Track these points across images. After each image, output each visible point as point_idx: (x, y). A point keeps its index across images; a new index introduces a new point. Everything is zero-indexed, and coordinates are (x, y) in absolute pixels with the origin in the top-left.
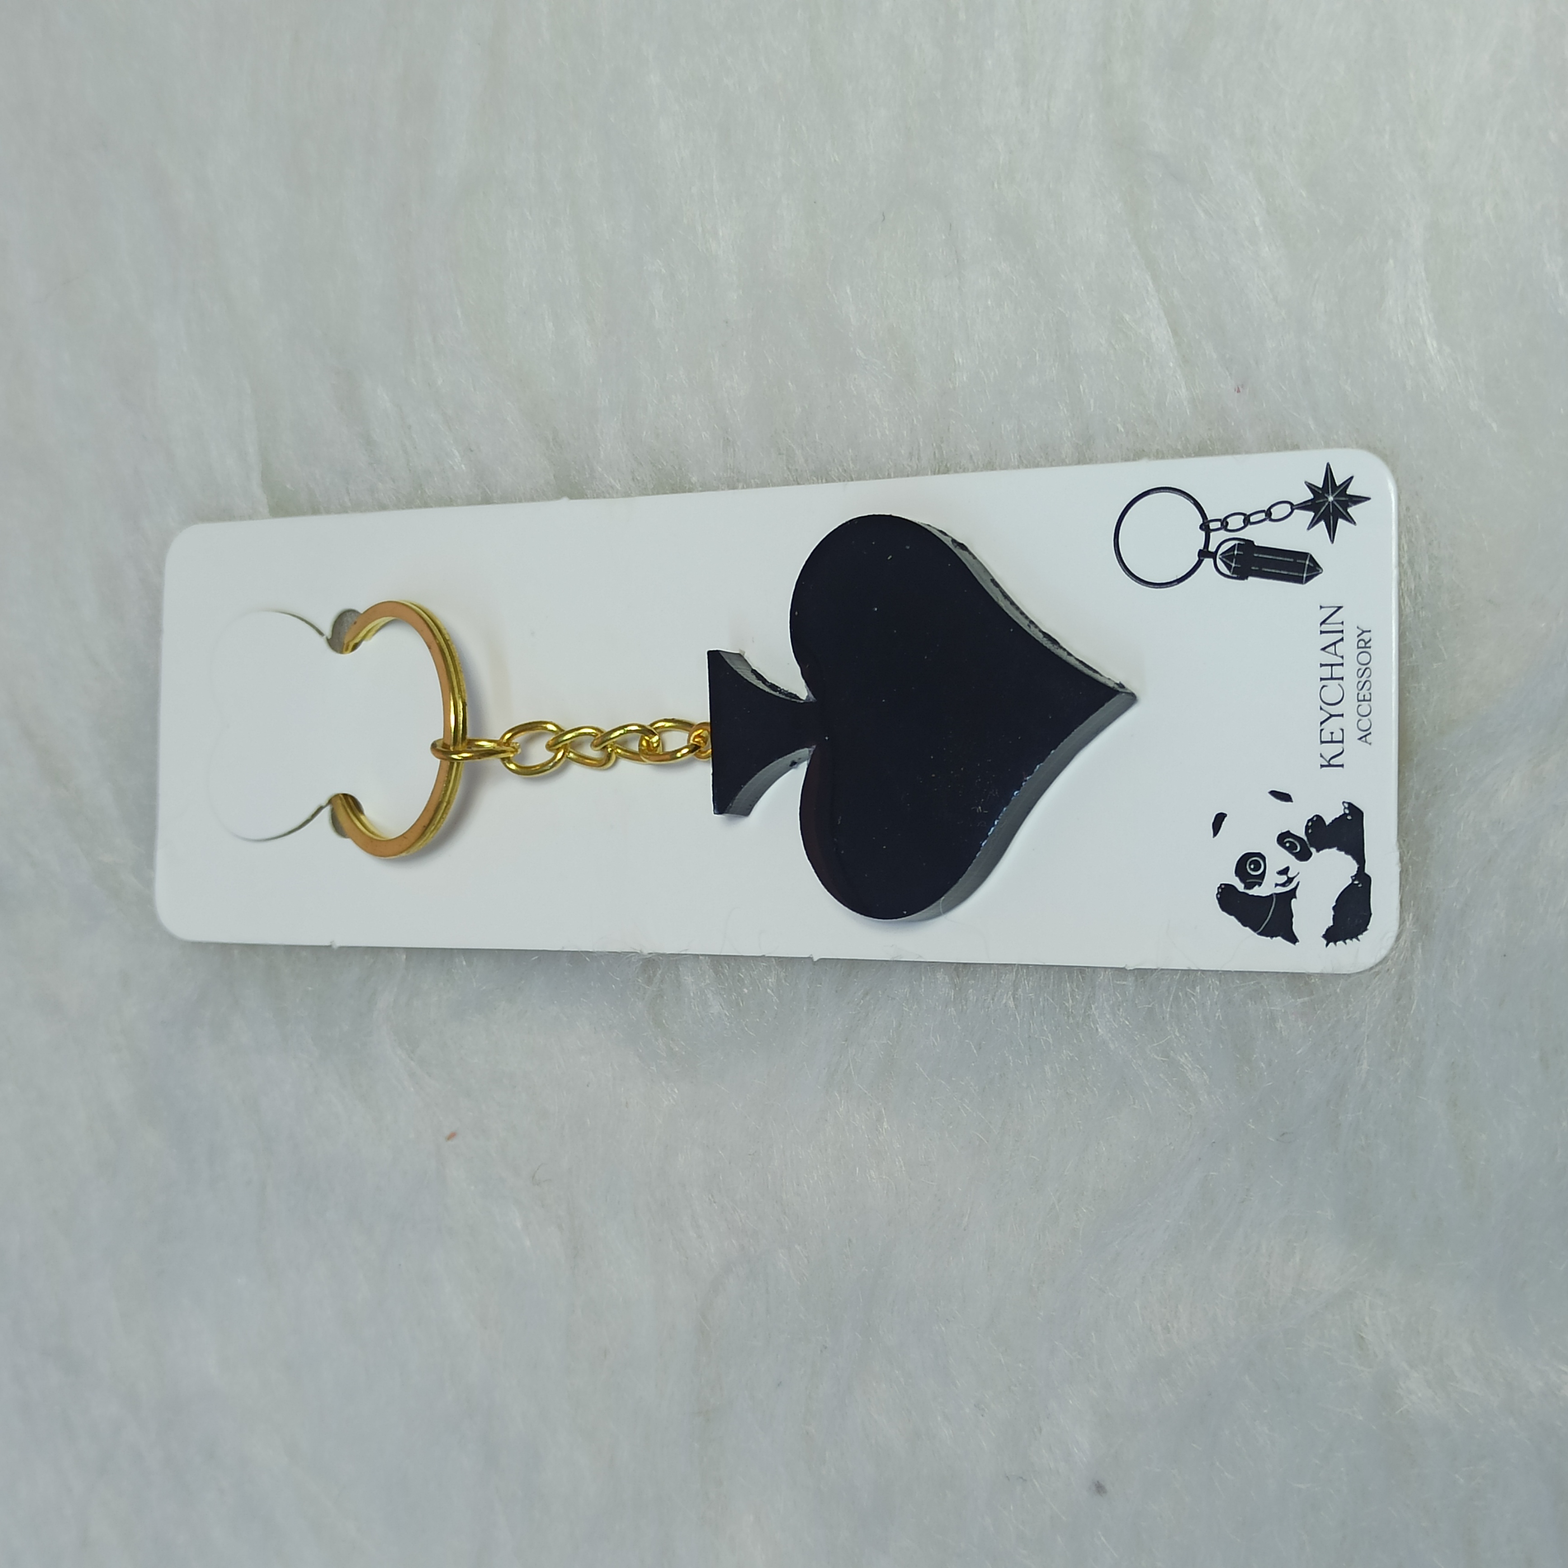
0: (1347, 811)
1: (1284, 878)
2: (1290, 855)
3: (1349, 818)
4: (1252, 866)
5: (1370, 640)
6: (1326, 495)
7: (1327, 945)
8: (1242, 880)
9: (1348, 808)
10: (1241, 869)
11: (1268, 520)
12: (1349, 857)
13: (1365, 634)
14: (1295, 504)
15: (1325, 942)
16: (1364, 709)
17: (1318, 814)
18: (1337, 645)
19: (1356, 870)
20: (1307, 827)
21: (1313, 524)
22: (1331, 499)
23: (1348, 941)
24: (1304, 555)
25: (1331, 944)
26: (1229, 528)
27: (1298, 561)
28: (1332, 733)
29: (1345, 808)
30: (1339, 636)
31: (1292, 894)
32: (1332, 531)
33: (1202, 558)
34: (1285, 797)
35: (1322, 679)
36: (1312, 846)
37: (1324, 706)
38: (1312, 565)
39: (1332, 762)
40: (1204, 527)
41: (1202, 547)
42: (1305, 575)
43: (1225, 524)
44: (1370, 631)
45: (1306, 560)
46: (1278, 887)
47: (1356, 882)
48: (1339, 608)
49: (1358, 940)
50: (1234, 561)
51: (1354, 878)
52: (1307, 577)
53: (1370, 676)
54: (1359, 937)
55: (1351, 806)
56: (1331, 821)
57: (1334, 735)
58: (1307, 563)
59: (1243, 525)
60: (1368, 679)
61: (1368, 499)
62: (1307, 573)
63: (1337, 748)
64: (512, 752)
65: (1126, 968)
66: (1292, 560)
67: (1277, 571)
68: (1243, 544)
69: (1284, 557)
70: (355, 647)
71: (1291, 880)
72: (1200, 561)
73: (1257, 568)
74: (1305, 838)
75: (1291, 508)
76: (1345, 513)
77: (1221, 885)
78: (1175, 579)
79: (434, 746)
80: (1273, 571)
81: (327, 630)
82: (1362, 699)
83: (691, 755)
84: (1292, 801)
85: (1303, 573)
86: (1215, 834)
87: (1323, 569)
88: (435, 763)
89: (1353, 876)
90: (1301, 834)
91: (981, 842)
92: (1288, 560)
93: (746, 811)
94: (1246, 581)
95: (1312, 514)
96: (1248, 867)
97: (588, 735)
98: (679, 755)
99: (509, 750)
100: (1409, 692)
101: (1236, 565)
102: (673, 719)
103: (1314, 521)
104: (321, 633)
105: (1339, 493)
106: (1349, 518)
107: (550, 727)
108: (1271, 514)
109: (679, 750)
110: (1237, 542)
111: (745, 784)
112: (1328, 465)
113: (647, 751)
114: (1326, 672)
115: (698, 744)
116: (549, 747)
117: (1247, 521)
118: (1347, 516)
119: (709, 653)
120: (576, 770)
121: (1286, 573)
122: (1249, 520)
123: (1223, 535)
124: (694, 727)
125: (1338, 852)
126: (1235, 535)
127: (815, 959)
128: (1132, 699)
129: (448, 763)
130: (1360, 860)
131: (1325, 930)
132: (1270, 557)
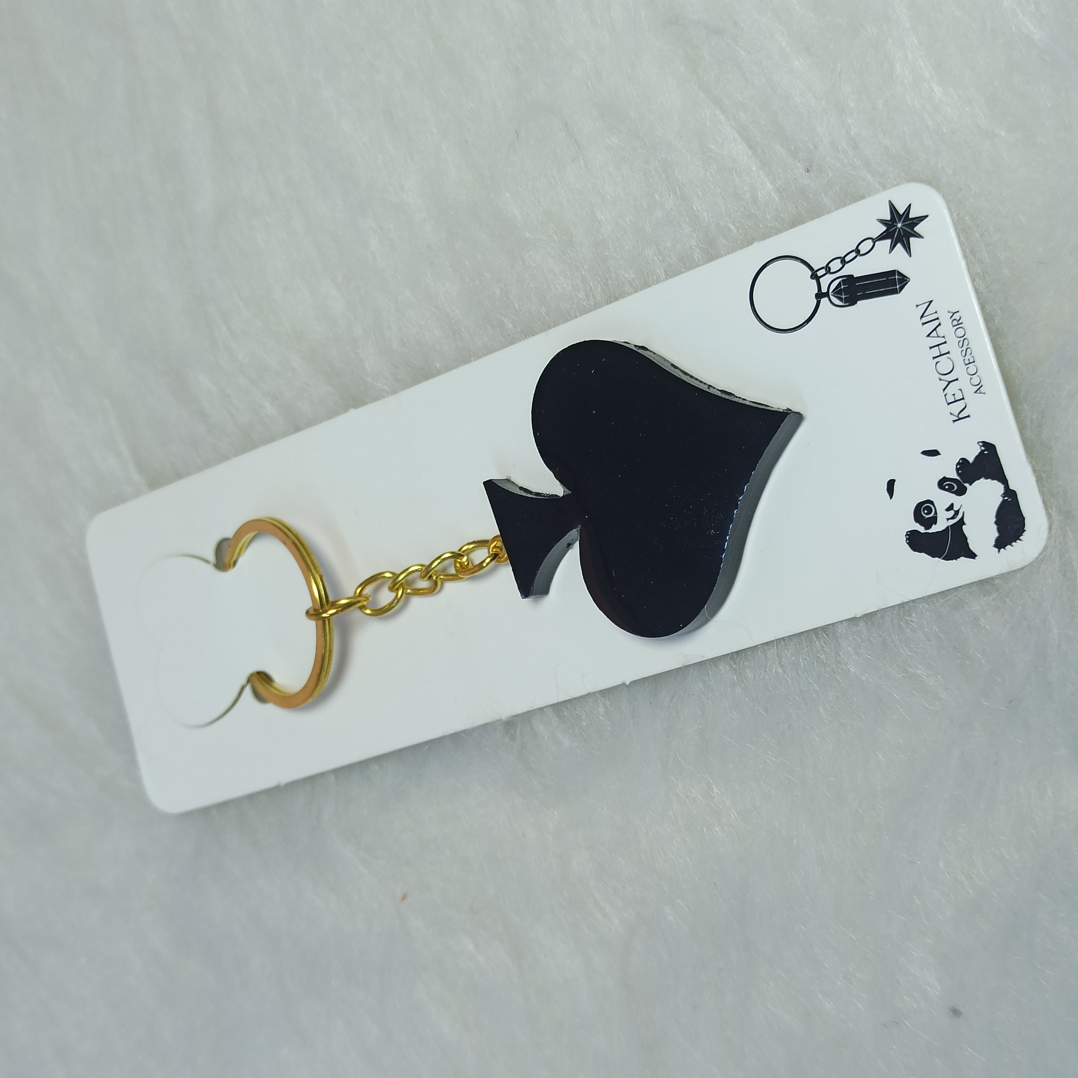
0: (983, 448)
1: (951, 513)
2: (951, 494)
3: (986, 452)
4: (926, 511)
5: (960, 318)
6: (895, 224)
7: (999, 551)
8: (921, 524)
9: (982, 446)
10: (918, 517)
11: (858, 257)
12: (995, 481)
13: (955, 314)
14: (874, 238)
15: (997, 550)
16: (972, 369)
17: (962, 457)
18: (937, 329)
19: (1003, 489)
20: (957, 470)
21: (892, 247)
22: (899, 225)
23: (1013, 544)
24: (893, 272)
25: (1002, 550)
26: (831, 271)
27: (889, 278)
28: (954, 395)
29: (981, 446)
30: (936, 323)
31: (962, 522)
32: (907, 248)
33: (819, 299)
34: (934, 453)
35: (934, 358)
36: (965, 482)
37: (943, 377)
38: (901, 278)
39: (961, 416)
40: (813, 277)
41: (817, 292)
42: (898, 287)
43: (828, 269)
44: (958, 312)
45: (895, 276)
46: (950, 520)
47: (1006, 498)
48: (932, 301)
49: (1021, 540)
50: (843, 293)
51: (1003, 496)
52: (899, 288)
53: (968, 345)
54: (1021, 538)
55: (985, 444)
56: (973, 459)
57: (955, 395)
58: (897, 277)
59: (841, 266)
60: (968, 347)
61: (927, 216)
62: (899, 285)
63: (961, 405)
64: (365, 601)
65: (856, 616)
66: (885, 279)
67: (877, 291)
68: (846, 279)
69: (879, 279)
70: (235, 563)
71: (957, 512)
72: (819, 302)
73: (861, 293)
74: (958, 478)
75: (873, 241)
76: (913, 233)
77: (907, 532)
78: (804, 321)
79: (307, 613)
80: (874, 291)
81: (211, 557)
82: (968, 362)
83: (493, 562)
84: (940, 454)
85: (896, 286)
86: (891, 497)
87: (910, 278)
88: (311, 625)
89: (1002, 495)
90: (954, 475)
91: (721, 556)
92: (882, 279)
93: (545, 591)
94: (856, 305)
95: (889, 241)
96: (922, 513)
97: (416, 572)
98: (484, 565)
99: (363, 600)
100: (1001, 348)
101: (845, 296)
102: (474, 541)
103: (892, 246)
104: (207, 562)
105: (904, 220)
106: (917, 235)
107: (388, 575)
108: (859, 251)
109: (484, 561)
110: (840, 279)
111: (538, 570)
112: (890, 201)
113: (461, 570)
114: (936, 352)
115: (496, 553)
116: (391, 589)
117: (844, 262)
118: (915, 234)
119: (484, 483)
120: (416, 601)
121: (883, 290)
122: (845, 260)
123: (829, 277)
124: (490, 542)
125: (985, 480)
126: (837, 275)
127: (628, 683)
128: (799, 418)
129: (320, 622)
130: (1004, 480)
131: (994, 541)
132: (869, 282)
